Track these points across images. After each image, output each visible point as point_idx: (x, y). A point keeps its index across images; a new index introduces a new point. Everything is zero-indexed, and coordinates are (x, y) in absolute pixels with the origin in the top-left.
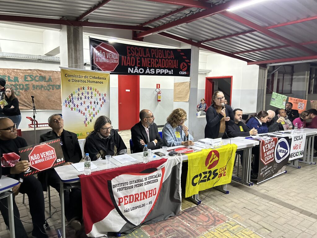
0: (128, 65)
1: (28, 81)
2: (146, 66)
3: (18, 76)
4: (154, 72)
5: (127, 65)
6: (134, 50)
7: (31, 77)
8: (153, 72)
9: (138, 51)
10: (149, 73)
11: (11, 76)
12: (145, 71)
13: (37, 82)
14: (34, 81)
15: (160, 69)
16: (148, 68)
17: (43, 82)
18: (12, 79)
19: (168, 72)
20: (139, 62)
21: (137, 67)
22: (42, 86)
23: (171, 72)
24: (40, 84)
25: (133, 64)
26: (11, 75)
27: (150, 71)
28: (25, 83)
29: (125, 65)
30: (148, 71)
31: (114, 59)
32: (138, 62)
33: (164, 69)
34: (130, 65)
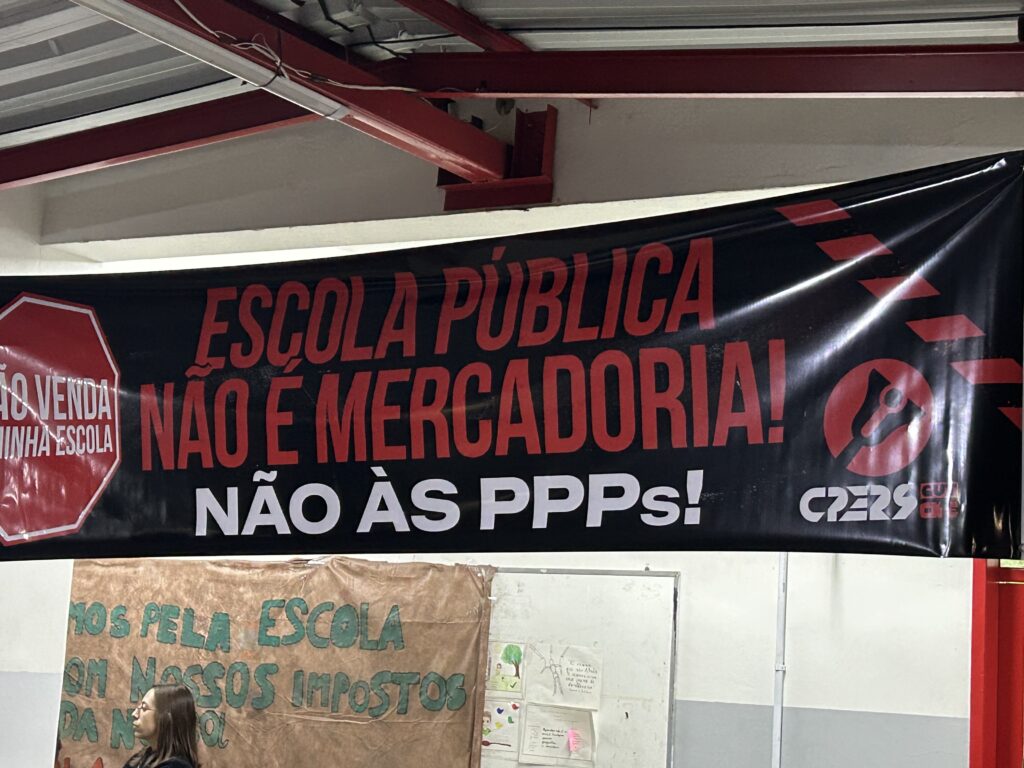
0: (195, 458)
1: (276, 642)
2: (361, 456)
3: (233, 611)
4: (453, 515)
5: (183, 465)
6: (264, 317)
7: (293, 618)
8: (440, 516)
9: (307, 314)
10: (402, 526)
11: (199, 612)
12: (353, 509)
13: (321, 654)
14: (305, 644)
15: (527, 467)
16: (379, 471)
17: (353, 650)
18: (202, 632)
19: (639, 508)
20: (288, 418)
21: (272, 476)
22: (343, 683)
23: (683, 502)
24: (332, 669)
25: (232, 449)
26: (199, 600)
27: (410, 510)
28: (257, 657)
29: (168, 464)
30: (382, 506)
31: (86, 423)
32: (277, 419)
33: (584, 464)
34: (208, 463)
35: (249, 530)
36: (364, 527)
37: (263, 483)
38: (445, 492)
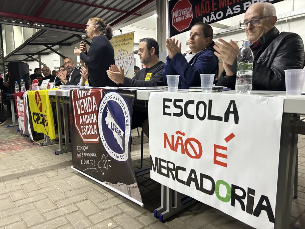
8: (238, 11)
10: (232, 13)
12: (225, 13)
16: (228, 7)
25: (208, 11)
29: (199, 16)
30: (229, 11)
31: (188, 14)
32: (214, 4)
34: (205, 14)
35: (211, 21)
36: (227, 15)
37: (212, 14)
38: (238, 7)
